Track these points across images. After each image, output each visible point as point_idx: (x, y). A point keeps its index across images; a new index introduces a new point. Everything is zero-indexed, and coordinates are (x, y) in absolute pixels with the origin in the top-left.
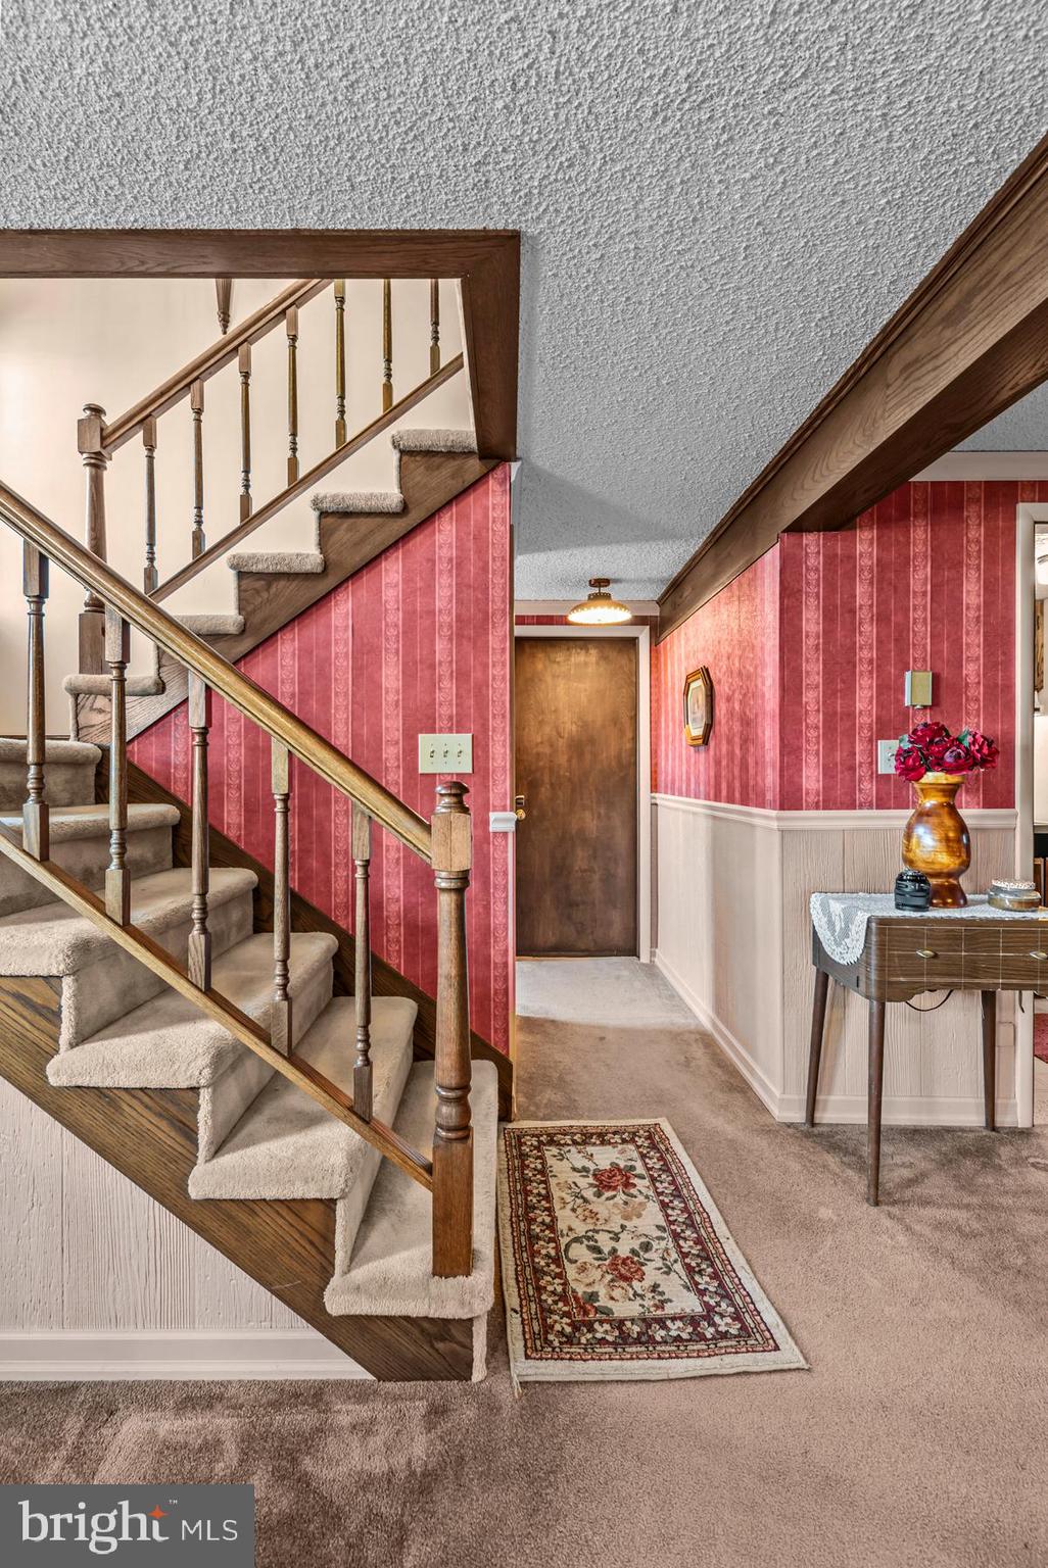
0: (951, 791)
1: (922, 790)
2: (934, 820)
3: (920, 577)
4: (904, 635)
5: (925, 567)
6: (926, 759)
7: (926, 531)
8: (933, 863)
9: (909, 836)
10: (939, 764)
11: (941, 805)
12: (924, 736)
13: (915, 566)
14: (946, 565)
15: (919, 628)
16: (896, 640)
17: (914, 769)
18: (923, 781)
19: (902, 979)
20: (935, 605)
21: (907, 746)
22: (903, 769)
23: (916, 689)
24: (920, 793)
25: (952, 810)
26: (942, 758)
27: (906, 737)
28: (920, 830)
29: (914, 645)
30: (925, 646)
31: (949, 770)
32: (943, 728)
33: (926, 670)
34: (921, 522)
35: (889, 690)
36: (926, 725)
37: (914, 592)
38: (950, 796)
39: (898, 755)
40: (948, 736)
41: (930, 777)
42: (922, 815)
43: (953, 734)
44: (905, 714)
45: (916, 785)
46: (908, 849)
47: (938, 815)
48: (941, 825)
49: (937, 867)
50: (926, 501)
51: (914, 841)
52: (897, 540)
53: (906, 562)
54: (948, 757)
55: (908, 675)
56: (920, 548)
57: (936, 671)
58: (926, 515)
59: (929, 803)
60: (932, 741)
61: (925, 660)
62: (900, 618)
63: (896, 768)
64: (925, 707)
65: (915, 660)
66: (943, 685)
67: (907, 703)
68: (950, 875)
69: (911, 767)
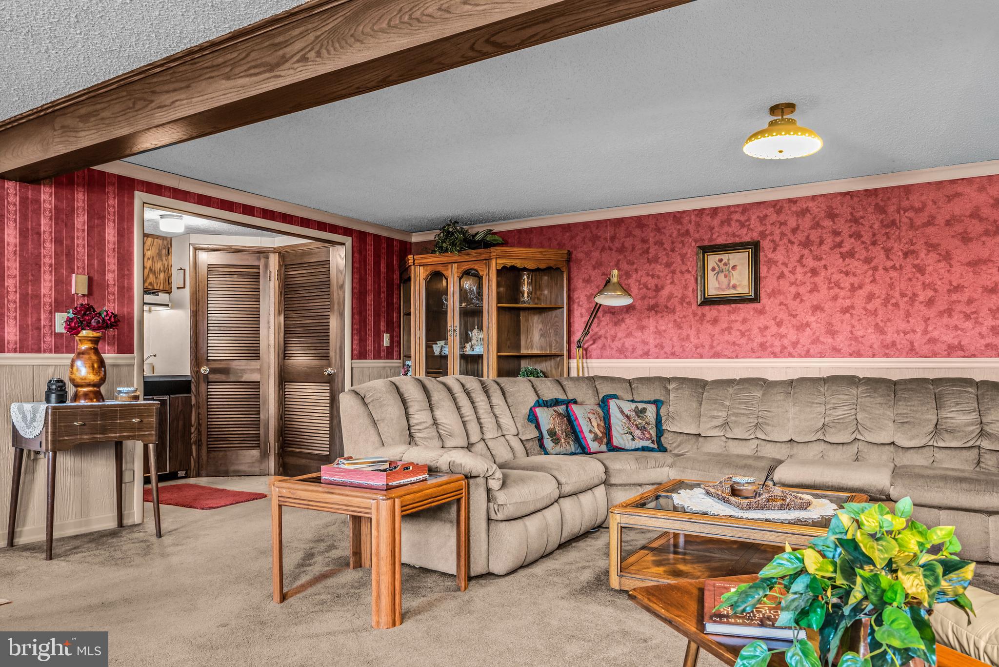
0: (95, 341)
1: (80, 340)
2: (86, 356)
3: (81, 221)
4: (72, 253)
5: (84, 215)
6: (82, 323)
7: (84, 195)
8: (85, 379)
9: (72, 366)
10: (89, 326)
11: (91, 348)
12: (81, 310)
13: (78, 214)
14: (96, 217)
15: (80, 249)
16: (66, 255)
17: (75, 328)
18: (80, 335)
19: (66, 438)
20: (90, 238)
21: (71, 316)
22: (69, 329)
23: (78, 284)
24: (79, 342)
25: (96, 351)
26: (90, 323)
27: (71, 311)
28: (79, 363)
29: (77, 259)
30: (84, 261)
31: (94, 329)
32: (92, 307)
33: (84, 274)
34: (80, 189)
35: (62, 284)
36: (82, 305)
37: (78, 229)
38: (95, 344)
39: (67, 320)
40: (94, 311)
41: (84, 333)
42: (80, 354)
43: (98, 311)
44: (72, 298)
45: (77, 338)
46: (72, 373)
47: (88, 354)
48: (90, 359)
49: (87, 381)
50: (84, 178)
51: (75, 368)
52: (66, 196)
53: (73, 210)
54: (93, 322)
55: (74, 276)
56: (81, 204)
57: (91, 275)
58: (84, 186)
59: (84, 347)
60: (85, 314)
61: (84, 268)
62: (69, 242)
63: (65, 328)
64: (84, 295)
65: (78, 267)
66: (95, 283)
67: (73, 292)
68: (94, 385)
69: (73, 328)
